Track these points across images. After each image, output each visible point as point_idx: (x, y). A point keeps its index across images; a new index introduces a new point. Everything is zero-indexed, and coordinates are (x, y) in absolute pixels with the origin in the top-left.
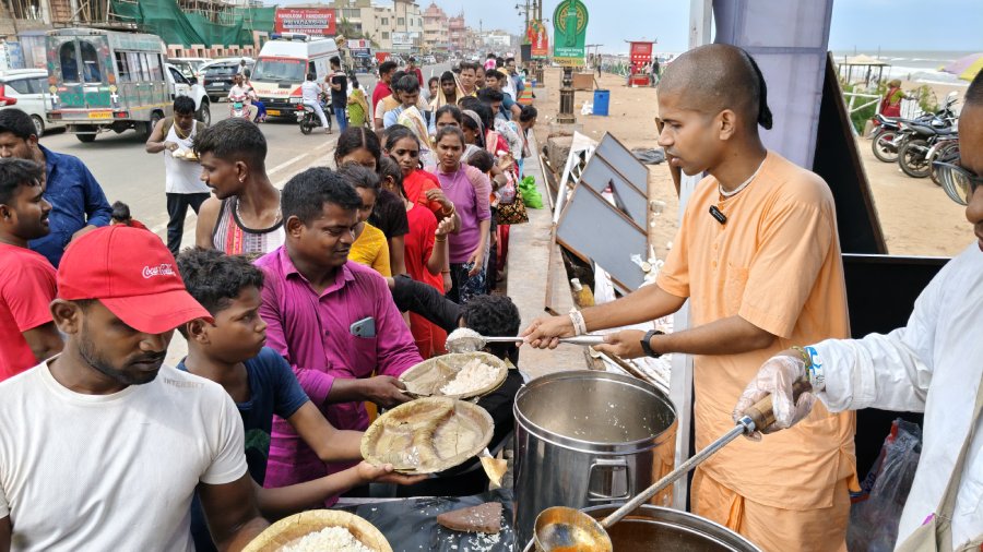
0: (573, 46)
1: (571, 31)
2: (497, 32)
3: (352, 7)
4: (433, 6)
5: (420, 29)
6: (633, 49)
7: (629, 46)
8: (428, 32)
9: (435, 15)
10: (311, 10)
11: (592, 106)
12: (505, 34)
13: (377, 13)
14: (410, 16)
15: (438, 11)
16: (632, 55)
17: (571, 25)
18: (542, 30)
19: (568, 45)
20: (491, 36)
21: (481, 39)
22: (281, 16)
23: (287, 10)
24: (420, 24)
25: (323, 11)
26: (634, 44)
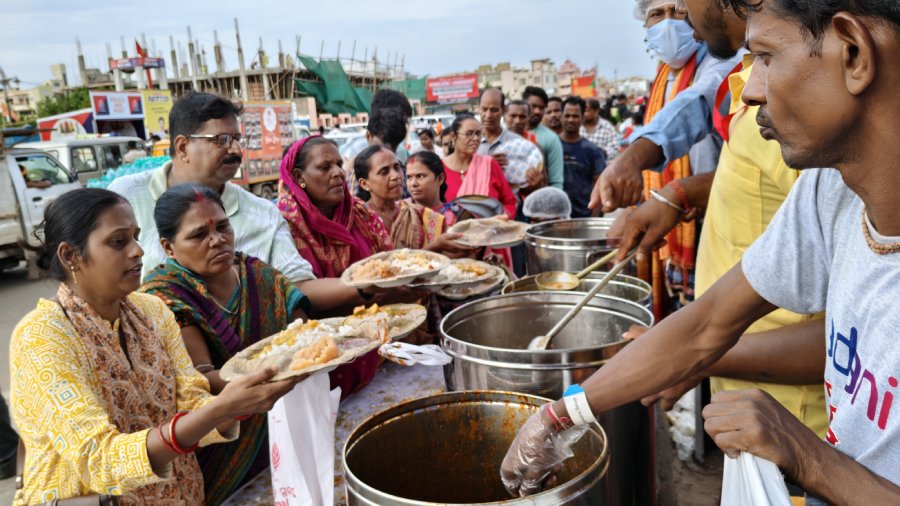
2: (633, 79)
3: (494, 72)
4: (568, 62)
5: (555, 85)
8: (563, 87)
9: (571, 70)
10: (458, 77)
12: (640, 80)
13: (516, 75)
14: (545, 74)
15: (571, 66)
20: (627, 83)
21: (616, 88)
22: (431, 85)
23: (437, 80)
24: (556, 80)
25: (467, 76)
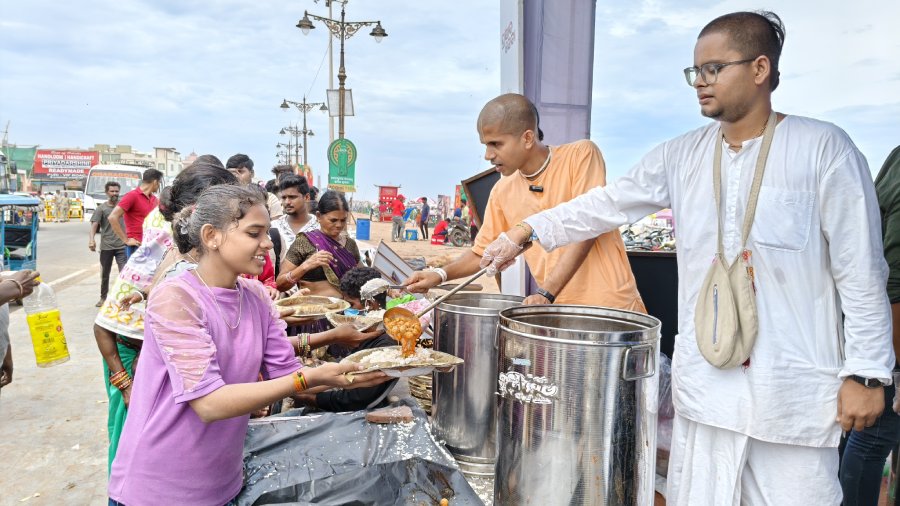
0: (345, 176)
1: (343, 164)
3: (112, 152)
6: (381, 192)
7: (378, 190)
10: (74, 152)
11: (355, 232)
14: (170, 162)
16: (381, 196)
17: (343, 158)
18: (307, 171)
19: (340, 175)
22: (40, 157)
23: (48, 151)
25: (87, 153)
26: (382, 188)
